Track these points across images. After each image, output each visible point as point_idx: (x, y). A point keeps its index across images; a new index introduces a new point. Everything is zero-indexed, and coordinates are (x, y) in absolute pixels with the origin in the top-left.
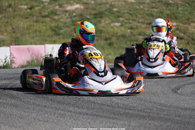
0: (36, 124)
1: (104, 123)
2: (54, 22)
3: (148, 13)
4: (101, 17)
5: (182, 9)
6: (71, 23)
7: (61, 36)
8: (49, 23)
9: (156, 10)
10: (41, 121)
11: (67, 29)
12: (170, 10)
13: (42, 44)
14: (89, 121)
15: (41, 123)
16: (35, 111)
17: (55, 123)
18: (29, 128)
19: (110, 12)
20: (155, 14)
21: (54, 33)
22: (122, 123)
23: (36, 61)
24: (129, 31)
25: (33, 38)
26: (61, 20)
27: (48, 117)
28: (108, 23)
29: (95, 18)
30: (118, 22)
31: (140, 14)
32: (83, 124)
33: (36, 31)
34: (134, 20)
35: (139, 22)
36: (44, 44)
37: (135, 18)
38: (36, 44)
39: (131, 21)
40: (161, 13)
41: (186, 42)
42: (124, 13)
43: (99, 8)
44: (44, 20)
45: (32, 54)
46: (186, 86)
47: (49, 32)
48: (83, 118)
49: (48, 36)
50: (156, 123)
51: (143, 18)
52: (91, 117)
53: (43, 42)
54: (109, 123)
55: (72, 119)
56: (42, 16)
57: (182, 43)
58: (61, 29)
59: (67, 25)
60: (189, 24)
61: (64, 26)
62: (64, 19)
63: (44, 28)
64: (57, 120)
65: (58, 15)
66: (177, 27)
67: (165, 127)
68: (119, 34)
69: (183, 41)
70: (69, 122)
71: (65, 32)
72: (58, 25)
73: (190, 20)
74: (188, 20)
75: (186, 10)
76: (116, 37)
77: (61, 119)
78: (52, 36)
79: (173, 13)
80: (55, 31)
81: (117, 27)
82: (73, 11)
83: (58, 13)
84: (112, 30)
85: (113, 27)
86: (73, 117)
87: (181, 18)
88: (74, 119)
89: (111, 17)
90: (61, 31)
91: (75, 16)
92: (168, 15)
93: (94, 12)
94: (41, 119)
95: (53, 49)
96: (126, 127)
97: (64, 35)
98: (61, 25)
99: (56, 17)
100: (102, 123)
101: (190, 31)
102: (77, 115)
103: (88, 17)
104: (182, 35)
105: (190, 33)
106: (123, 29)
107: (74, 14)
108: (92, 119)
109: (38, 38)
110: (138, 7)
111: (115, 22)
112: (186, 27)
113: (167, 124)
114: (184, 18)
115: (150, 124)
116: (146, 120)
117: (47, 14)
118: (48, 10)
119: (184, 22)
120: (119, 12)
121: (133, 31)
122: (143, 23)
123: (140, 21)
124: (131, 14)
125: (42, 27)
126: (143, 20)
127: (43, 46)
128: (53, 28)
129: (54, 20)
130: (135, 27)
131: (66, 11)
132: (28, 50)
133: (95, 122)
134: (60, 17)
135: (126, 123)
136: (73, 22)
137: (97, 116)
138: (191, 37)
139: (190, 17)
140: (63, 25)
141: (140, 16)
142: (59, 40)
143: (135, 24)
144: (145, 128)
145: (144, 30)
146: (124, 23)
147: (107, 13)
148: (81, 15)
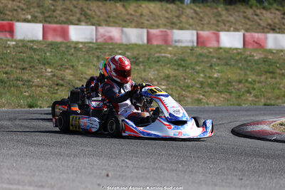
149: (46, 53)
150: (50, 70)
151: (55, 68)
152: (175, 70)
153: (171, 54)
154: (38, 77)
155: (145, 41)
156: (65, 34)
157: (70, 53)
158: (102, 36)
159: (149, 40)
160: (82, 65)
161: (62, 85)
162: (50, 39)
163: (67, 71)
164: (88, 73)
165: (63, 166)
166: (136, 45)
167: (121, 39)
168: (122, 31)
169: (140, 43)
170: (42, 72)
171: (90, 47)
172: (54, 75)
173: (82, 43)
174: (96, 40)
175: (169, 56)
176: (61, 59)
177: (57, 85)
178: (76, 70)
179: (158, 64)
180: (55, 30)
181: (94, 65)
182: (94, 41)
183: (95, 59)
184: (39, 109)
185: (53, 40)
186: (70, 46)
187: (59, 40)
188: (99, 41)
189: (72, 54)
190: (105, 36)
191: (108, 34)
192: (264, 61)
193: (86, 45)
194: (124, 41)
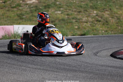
0: (8, 76)
1: (51, 75)
2: (19, 11)
3: (78, 5)
4: (49, 8)
5: (100, 2)
6: (30, 11)
7: (24, 20)
8: (16, 11)
9: (83, 3)
10: (11, 73)
11: (27, 15)
12: (92, 3)
13: (12, 25)
14: (41, 73)
15: (11, 75)
16: (7, 67)
17: (20, 75)
18: (4, 78)
19: (54, 4)
20: (83, 6)
21: (19, 18)
22: (62, 74)
23: (7, 36)
24: (66, 16)
25: (6, 21)
26: (24, 10)
27: (15, 71)
28: (53, 12)
29: (45, 8)
30: (60, 11)
31: (73, 6)
32: (37, 75)
33: (8, 17)
34: (70, 10)
35: (72, 11)
36: (13, 25)
37: (70, 8)
38: (8, 25)
39: (68, 10)
40: (87, 5)
41: (103, 23)
42: (63, 5)
43: (48, 2)
44: (13, 9)
45: (5, 31)
46: (103, 51)
47: (16, 17)
48: (37, 71)
49: (16, 20)
50: (84, 75)
51: (75, 8)
52: (43, 71)
53: (12, 23)
54: (54, 75)
55: (31, 72)
56: (12, 7)
57: (100, 24)
58: (23, 15)
59: (27, 13)
60: (105, 12)
61: (26, 14)
62: (26, 9)
63: (13, 15)
64: (21, 73)
65: (22, 6)
66: (96, 14)
67: (89, 77)
68: (60, 19)
69: (100, 22)
70: (28, 74)
71: (26, 17)
72: (22, 13)
73: (105, 10)
74: (104, 9)
75: (103, 3)
76: (59, 20)
77: (24, 72)
78: (18, 20)
79: (94, 5)
80: (20, 17)
81: (59, 14)
82: (31, 4)
83: (22, 5)
84: (56, 16)
85: (56, 14)
86: (31, 71)
87: (99, 8)
88: (32, 72)
89: (56, 8)
90: (24, 17)
91: (32, 7)
92: (91, 6)
93: (44, 5)
94: (11, 72)
95: (19, 28)
96: (65, 77)
97: (25, 19)
98: (23, 13)
99: (20, 8)
100: (50, 74)
101: (105, 17)
102: (34, 70)
103: (41, 8)
104: (100, 19)
105: (105, 18)
106: (63, 15)
107: (32, 6)
108: (43, 72)
109: (9, 21)
110: (72, 2)
111: (58, 11)
112: (103, 14)
113: (91, 75)
114: (101, 8)
115: (80, 75)
116: (77, 72)
117: (15, 6)
118: (16, 4)
119: (101, 11)
120: (60, 5)
121: (69, 16)
122: (75, 11)
123: (74, 10)
124: (68, 6)
125: (12, 14)
126: (75, 10)
127: (12, 26)
128: (19, 15)
129: (19, 9)
130: (70, 14)
131: (27, 4)
132: (3, 29)
133: (45, 74)
134: (23, 8)
135: (65, 74)
136: (31, 11)
137: (46, 70)
138: (106, 20)
139: (105, 7)
140: (25, 12)
141: (73, 7)
142: (22, 22)
143: (70, 12)
144: (77, 78)
145: (76, 16)
146: (63, 12)
147: (53, 5)
148: (36, 7)
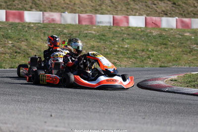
149: (8, 31)
150: (11, 42)
151: (15, 41)
152: (98, 42)
153: (95, 31)
154: (2, 47)
155: (77, 23)
156: (21, 17)
157: (25, 30)
158: (47, 18)
159: (80, 21)
160: (33, 39)
161: (19, 53)
162: (11, 20)
163: (23, 43)
164: (37, 44)
165: (20, 109)
166: (70, 25)
167: (61, 21)
168: (61, 15)
169: (74, 23)
170: (5, 44)
171: (39, 26)
172: (14, 46)
173: (33, 23)
174: (43, 21)
175: (94, 32)
176: (19, 34)
177: (16, 52)
178: (29, 42)
179: (86, 38)
180: (14, 14)
181: (42, 39)
182: (42, 22)
183: (42, 35)
184: (3, 69)
185: (13, 21)
186: (25, 26)
187: (17, 21)
188: (45, 22)
189: (26, 31)
190: (49, 18)
191: (51, 18)
192: (160, 36)
193: (36, 25)
194: (63, 22)
